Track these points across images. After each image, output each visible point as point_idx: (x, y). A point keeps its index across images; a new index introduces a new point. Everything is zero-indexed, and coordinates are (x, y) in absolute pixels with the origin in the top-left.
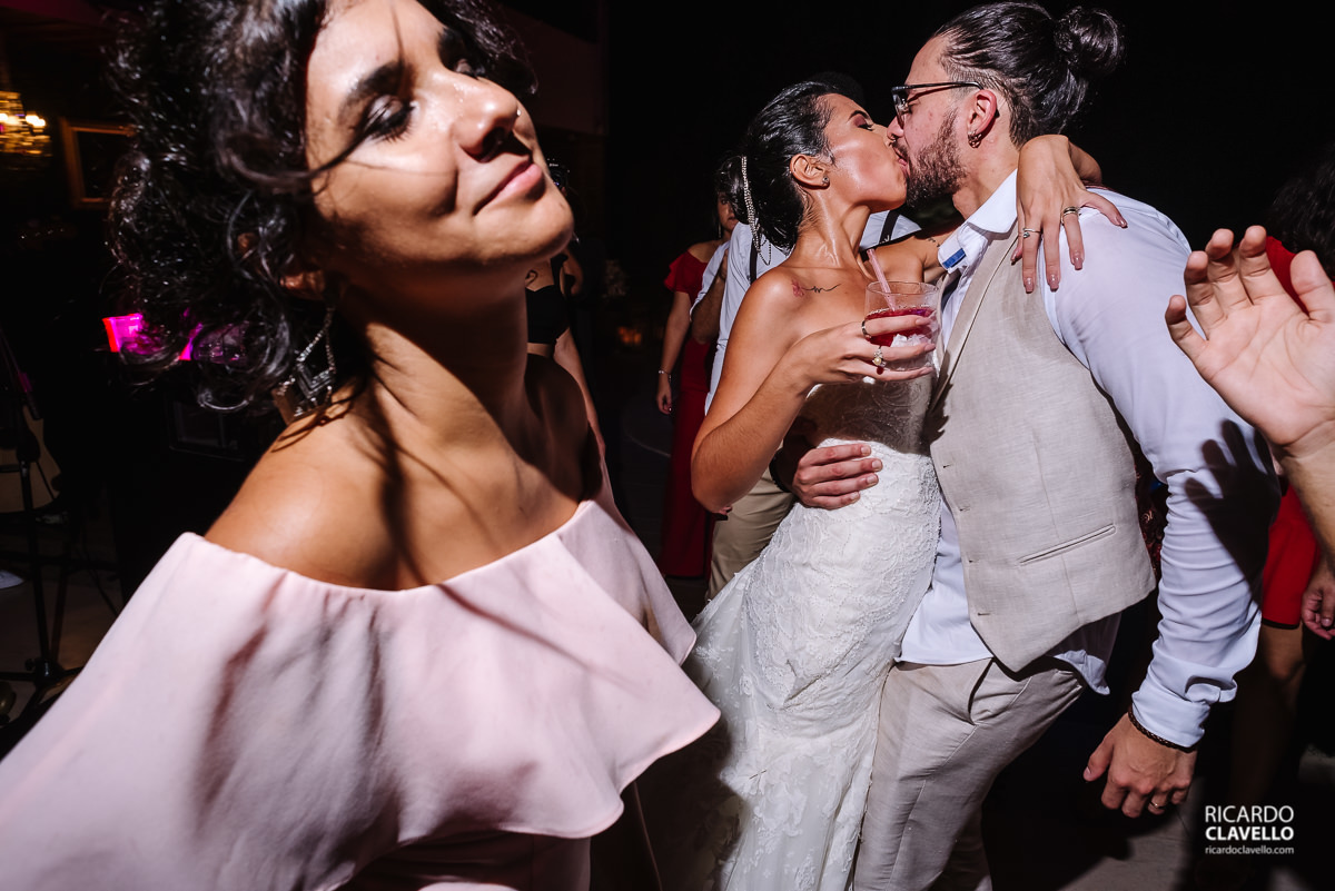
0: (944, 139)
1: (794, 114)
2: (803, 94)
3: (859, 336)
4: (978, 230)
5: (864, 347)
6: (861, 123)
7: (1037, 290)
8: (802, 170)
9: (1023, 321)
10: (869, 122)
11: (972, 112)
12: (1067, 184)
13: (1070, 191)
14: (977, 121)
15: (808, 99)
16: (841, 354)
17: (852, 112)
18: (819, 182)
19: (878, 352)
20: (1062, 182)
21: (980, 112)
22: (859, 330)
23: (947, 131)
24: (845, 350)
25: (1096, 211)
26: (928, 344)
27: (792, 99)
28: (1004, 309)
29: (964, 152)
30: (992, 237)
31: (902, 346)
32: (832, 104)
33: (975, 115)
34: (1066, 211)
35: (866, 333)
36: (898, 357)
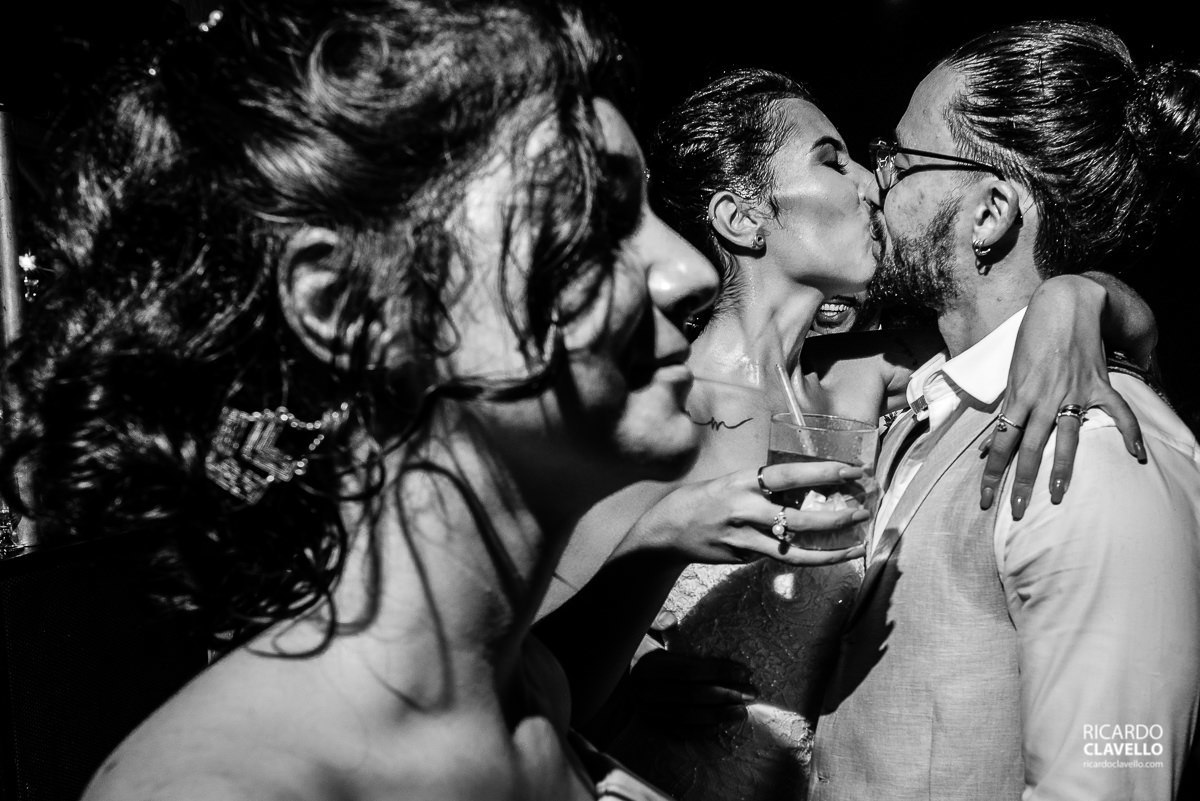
0: (936, 239)
1: (728, 122)
2: (750, 90)
3: (754, 490)
4: (952, 384)
5: (758, 507)
6: (831, 157)
7: (994, 508)
8: (726, 219)
9: (961, 545)
10: (843, 158)
11: (982, 209)
12: (1082, 365)
13: (1084, 379)
14: (989, 224)
15: (756, 102)
16: (723, 517)
17: (818, 137)
18: (747, 241)
19: (782, 517)
20: (1075, 361)
21: (994, 210)
22: (754, 481)
23: (941, 230)
24: (732, 511)
25: (1111, 421)
26: (860, 511)
27: (733, 93)
28: (946, 517)
29: (962, 261)
30: (968, 401)
31: (817, 510)
32: (791, 118)
33: (987, 214)
34: (1065, 410)
35: (762, 485)
36: (809, 526)
